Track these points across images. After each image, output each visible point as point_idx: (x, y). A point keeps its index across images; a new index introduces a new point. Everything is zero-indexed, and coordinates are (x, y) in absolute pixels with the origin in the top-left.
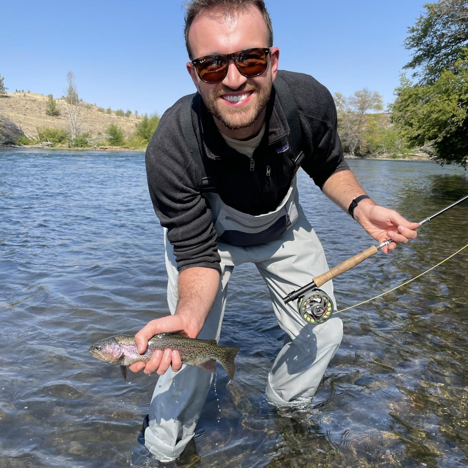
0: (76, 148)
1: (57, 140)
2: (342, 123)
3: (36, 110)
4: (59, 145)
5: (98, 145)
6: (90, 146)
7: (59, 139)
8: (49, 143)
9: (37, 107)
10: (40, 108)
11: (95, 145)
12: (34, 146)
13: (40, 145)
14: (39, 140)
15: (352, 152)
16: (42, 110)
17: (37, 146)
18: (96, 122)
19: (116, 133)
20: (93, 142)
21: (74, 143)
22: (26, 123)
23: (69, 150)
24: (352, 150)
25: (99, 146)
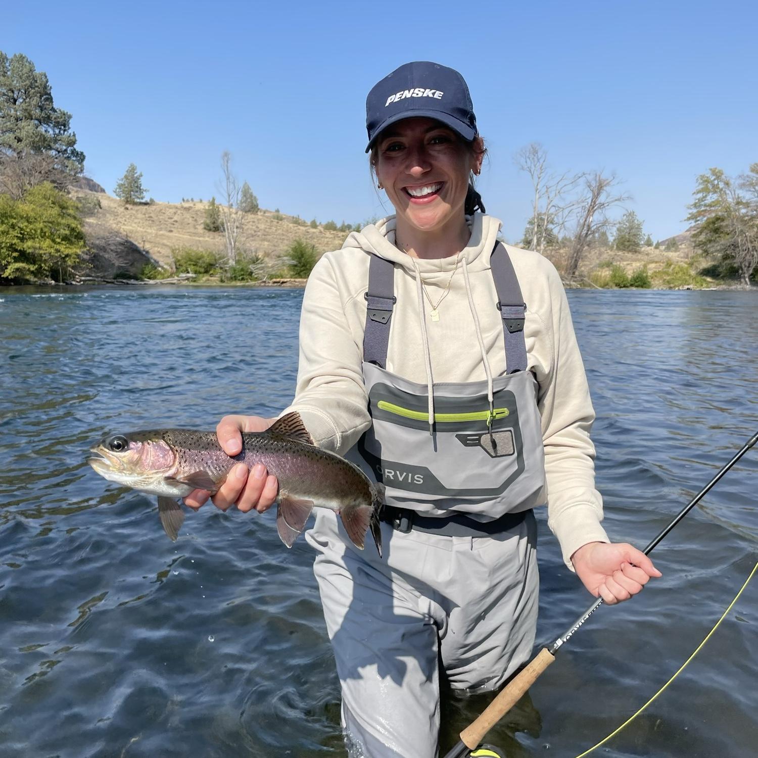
0: (233, 283)
1: (202, 270)
2: (724, 224)
3: (189, 224)
4: (204, 279)
5: (271, 277)
6: (256, 278)
7: (205, 269)
8: (190, 275)
9: (191, 219)
10: (196, 220)
11: (264, 276)
12: (165, 281)
13: (175, 280)
14: (175, 270)
15: (744, 278)
16: (200, 223)
17: (170, 280)
18: (283, 239)
19: (302, 255)
20: (261, 272)
21: (229, 275)
22: (159, 243)
23: (221, 286)
24: (746, 275)
25: (271, 279)
